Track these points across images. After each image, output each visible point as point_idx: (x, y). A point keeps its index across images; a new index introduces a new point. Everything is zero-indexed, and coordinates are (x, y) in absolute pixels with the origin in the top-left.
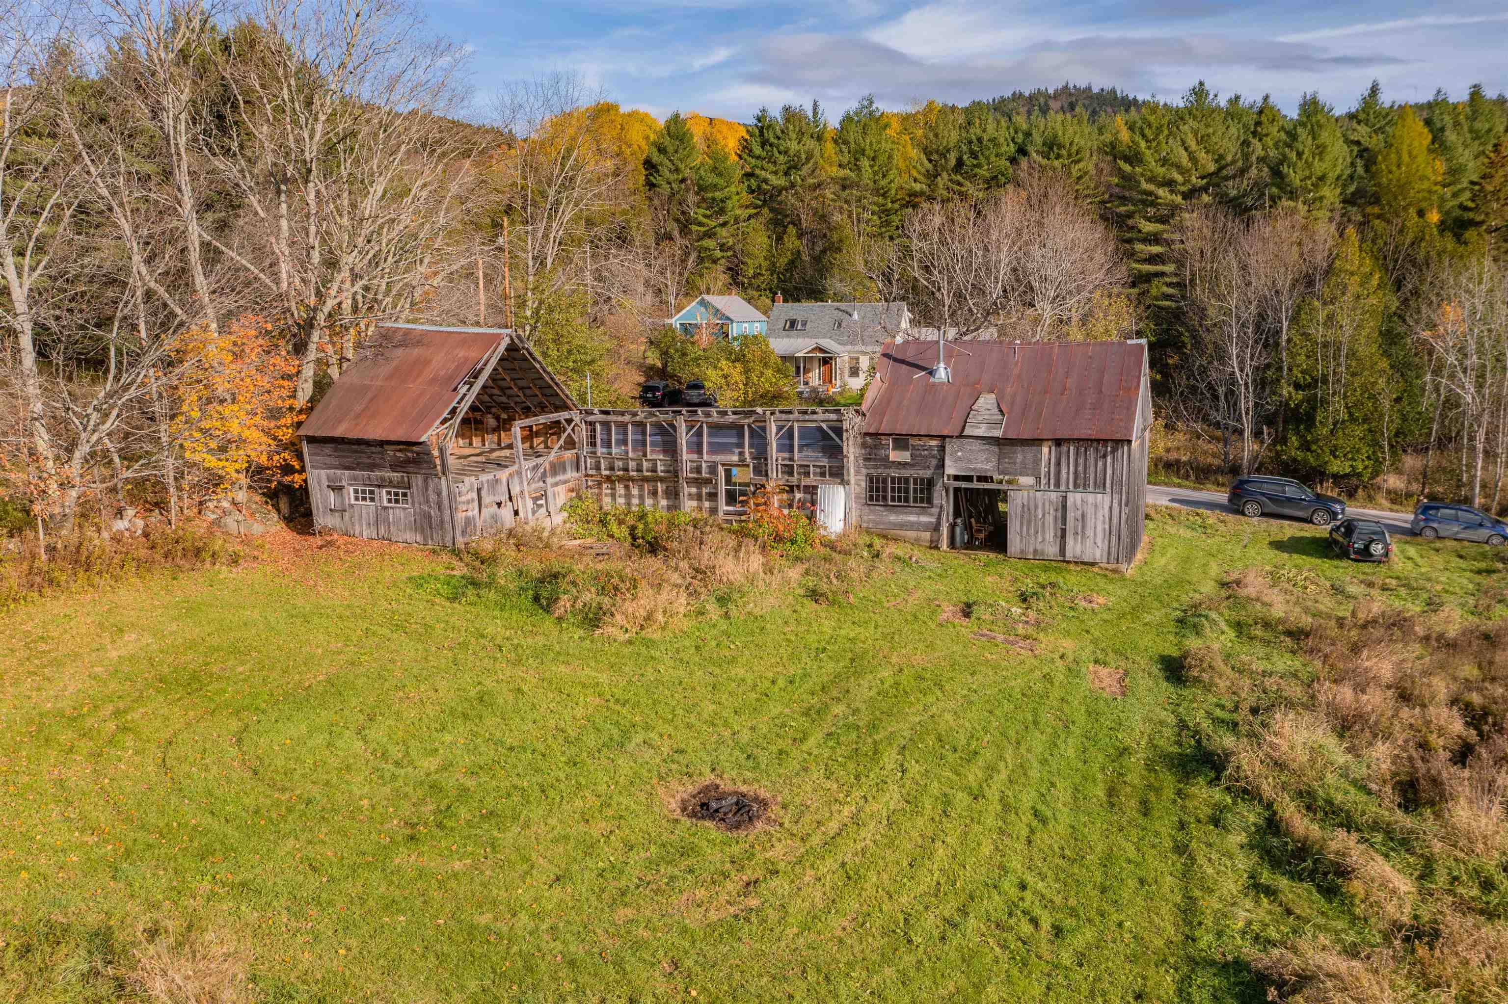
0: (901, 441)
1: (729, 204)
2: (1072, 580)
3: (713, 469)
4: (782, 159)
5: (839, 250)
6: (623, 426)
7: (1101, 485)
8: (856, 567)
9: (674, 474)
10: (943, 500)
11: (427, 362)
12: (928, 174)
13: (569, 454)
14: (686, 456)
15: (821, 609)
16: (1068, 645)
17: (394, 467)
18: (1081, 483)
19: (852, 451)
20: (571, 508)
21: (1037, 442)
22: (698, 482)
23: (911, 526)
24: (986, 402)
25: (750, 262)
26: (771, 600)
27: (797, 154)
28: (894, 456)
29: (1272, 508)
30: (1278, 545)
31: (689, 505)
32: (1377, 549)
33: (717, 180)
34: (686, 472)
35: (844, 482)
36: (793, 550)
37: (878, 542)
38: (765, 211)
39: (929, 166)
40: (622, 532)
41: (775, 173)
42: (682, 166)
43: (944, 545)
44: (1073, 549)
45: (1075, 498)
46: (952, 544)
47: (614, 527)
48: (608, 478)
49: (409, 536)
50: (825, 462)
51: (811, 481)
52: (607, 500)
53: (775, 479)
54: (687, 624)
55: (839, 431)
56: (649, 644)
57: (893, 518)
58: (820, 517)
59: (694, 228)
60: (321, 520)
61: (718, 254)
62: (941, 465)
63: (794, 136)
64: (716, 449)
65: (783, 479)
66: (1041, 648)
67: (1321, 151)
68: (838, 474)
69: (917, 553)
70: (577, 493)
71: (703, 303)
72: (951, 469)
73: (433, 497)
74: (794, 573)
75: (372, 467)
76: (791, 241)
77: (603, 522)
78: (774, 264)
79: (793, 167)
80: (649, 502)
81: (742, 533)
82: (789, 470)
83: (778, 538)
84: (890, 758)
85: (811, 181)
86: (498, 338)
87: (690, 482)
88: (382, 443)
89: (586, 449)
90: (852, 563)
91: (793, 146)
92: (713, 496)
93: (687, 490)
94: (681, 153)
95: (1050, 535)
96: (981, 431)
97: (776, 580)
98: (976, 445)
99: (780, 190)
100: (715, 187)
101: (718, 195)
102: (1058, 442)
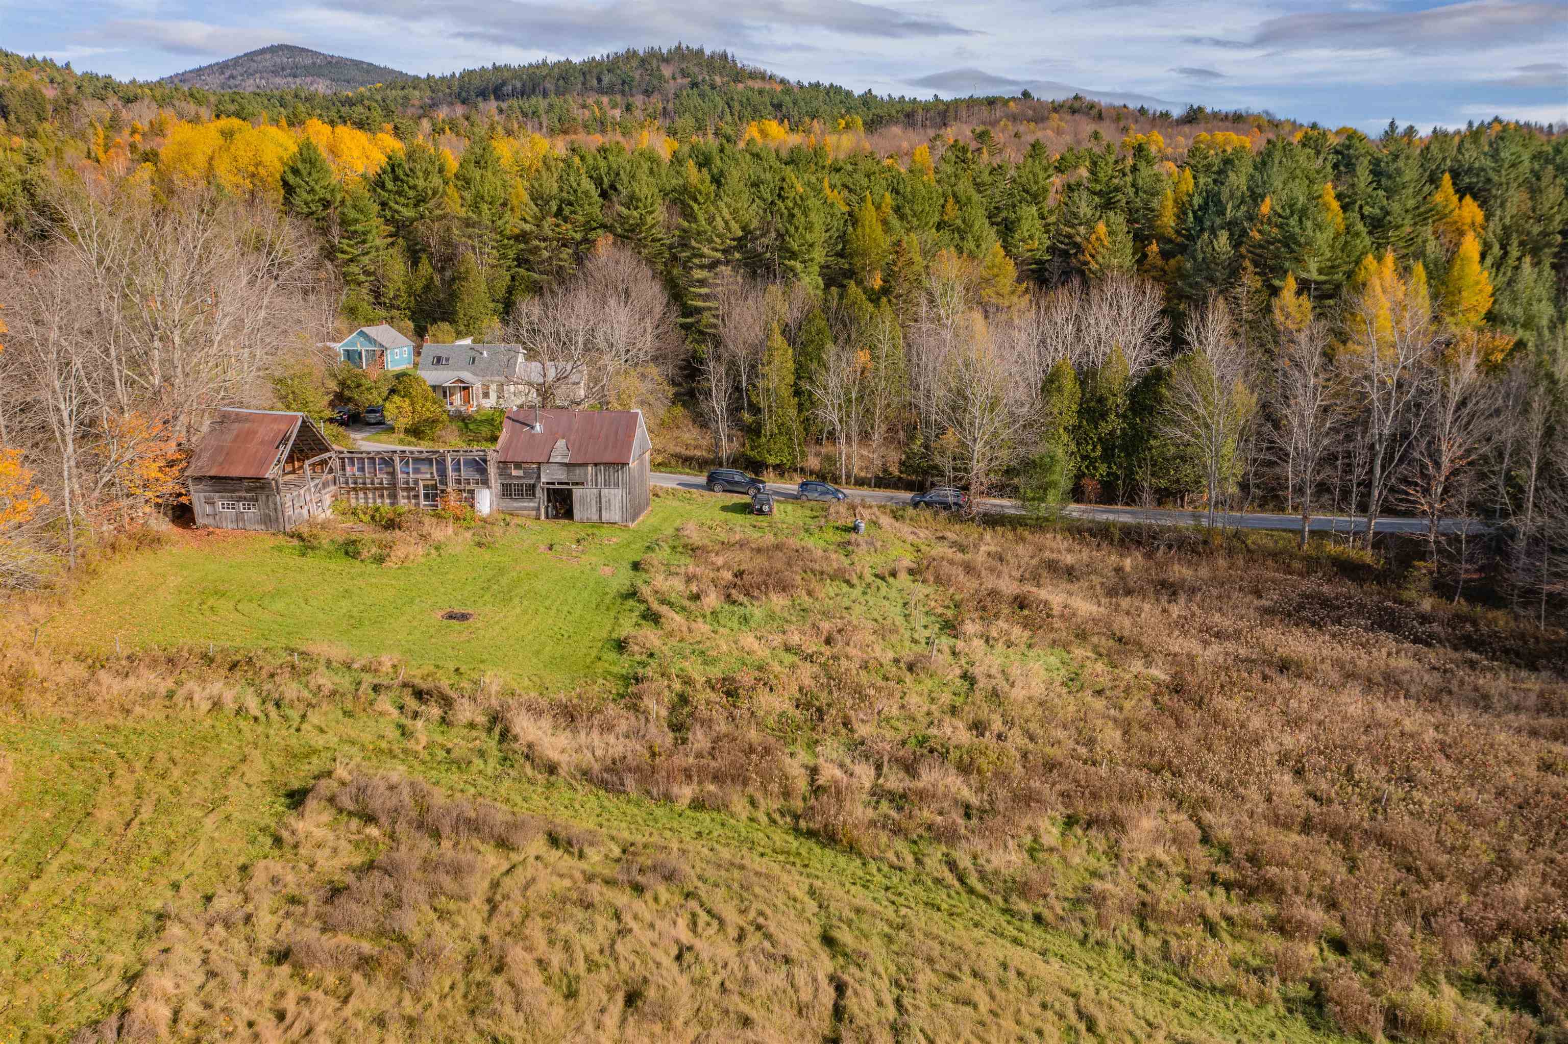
0: (518, 465)
1: (370, 237)
2: (605, 531)
3: (416, 482)
4: (411, 193)
5: (466, 279)
6: (362, 460)
7: (617, 485)
8: (498, 530)
9: (393, 485)
10: (541, 495)
11: (256, 433)
12: (536, 217)
13: (330, 476)
14: (400, 476)
15: (483, 550)
16: (594, 560)
17: (248, 491)
18: (607, 484)
19: (492, 471)
20: (334, 505)
21: (585, 465)
22: (409, 489)
23: (525, 508)
24: (561, 443)
25: (390, 285)
26: (459, 548)
27: (425, 190)
28: (515, 473)
29: (729, 487)
30: (725, 509)
31: (403, 502)
32: (766, 508)
33: (357, 216)
34: (401, 484)
35: (489, 487)
36: (465, 524)
37: (508, 518)
38: (401, 241)
39: (536, 209)
40: (367, 518)
41: (407, 206)
42: (317, 188)
43: (543, 517)
44: (606, 516)
45: (605, 492)
46: (547, 517)
47: (362, 516)
48: (354, 489)
49: (257, 527)
50: (478, 477)
51: (471, 487)
52: (353, 501)
53: (451, 487)
54: (423, 560)
55: (485, 461)
56: (408, 569)
57: (515, 505)
58: (477, 506)
59: (339, 255)
60: (200, 521)
61: (362, 278)
62: (539, 477)
63: (420, 174)
64: (416, 471)
65: (456, 486)
66: (582, 562)
67: (809, 227)
68: (485, 483)
69: (528, 523)
70: (335, 496)
71: (362, 333)
72: (543, 479)
73: (272, 506)
74: (468, 535)
75: (233, 491)
76: (425, 268)
77: (354, 513)
78: (410, 287)
79: (420, 200)
80: (379, 501)
81: (439, 516)
82: (459, 482)
83: (457, 519)
84: (516, 601)
85: (438, 212)
86: (296, 418)
87: (403, 489)
88: (241, 479)
89: (340, 472)
90: (496, 528)
91: (421, 183)
92: (416, 497)
93: (402, 494)
94: (315, 176)
95: (594, 509)
96: (558, 459)
97: (460, 539)
98: (556, 467)
99: (412, 221)
100: (356, 221)
101: (359, 227)
102: (596, 465)
